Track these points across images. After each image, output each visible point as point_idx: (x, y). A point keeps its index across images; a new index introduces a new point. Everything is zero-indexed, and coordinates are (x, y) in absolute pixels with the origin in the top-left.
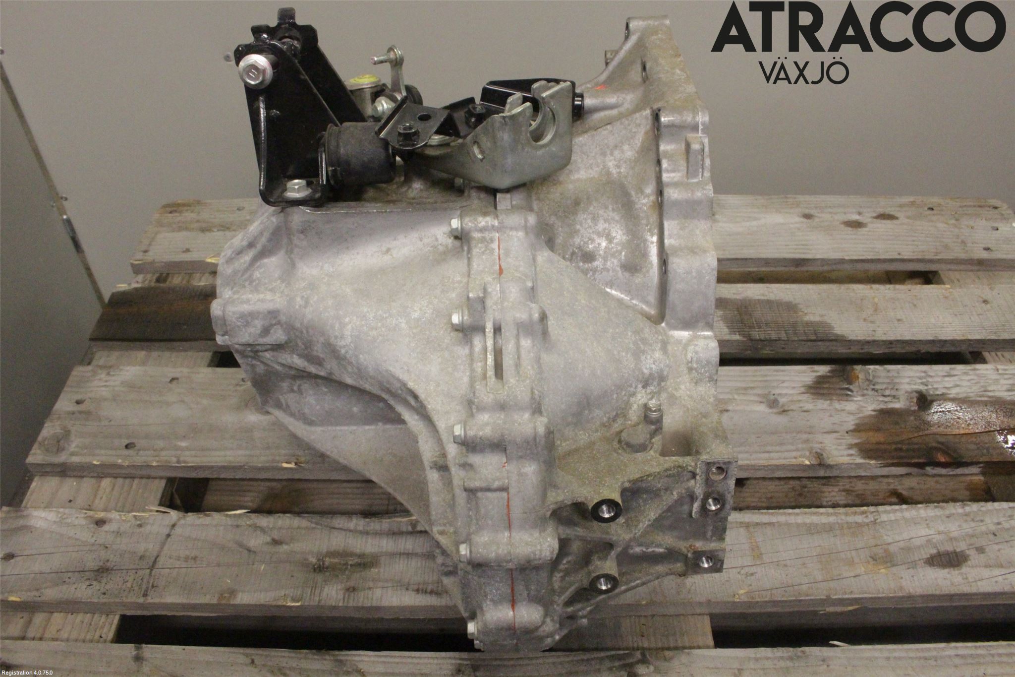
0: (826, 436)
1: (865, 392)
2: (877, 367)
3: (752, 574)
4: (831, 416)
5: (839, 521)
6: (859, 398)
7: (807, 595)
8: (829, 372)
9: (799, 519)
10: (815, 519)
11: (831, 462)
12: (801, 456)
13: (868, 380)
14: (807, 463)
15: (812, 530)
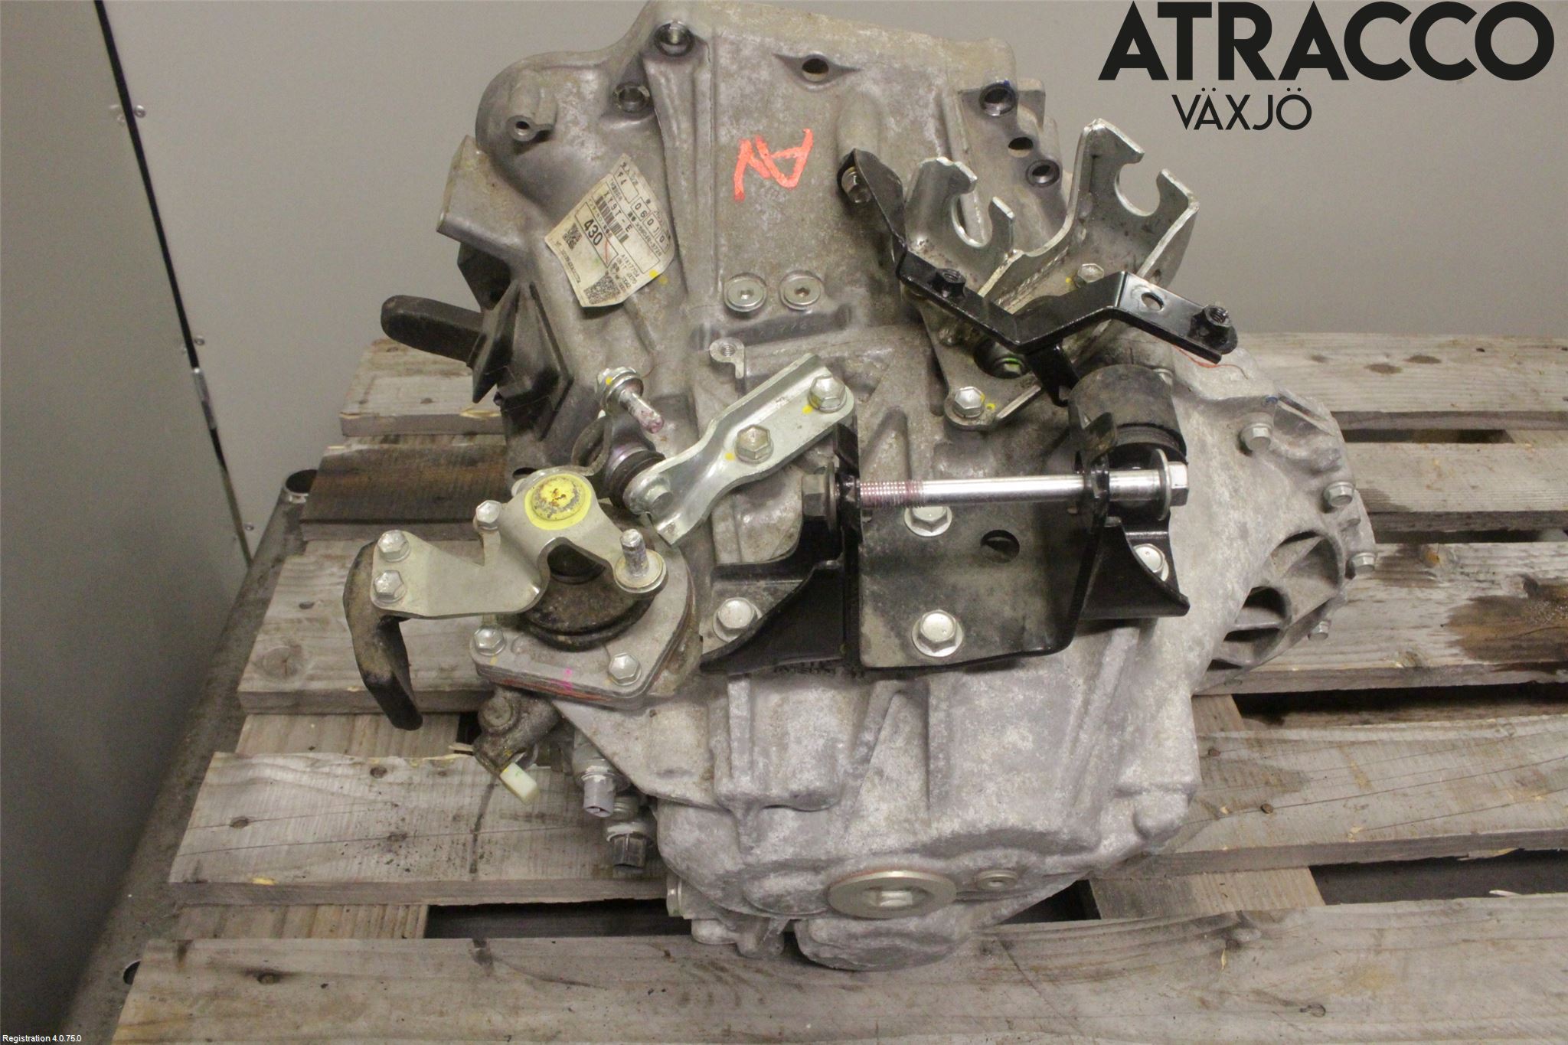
0: (1414, 632)
1: (1453, 576)
2: (1460, 545)
3: (1363, 807)
4: (1414, 607)
5: (1464, 738)
6: (1447, 584)
7: (1446, 832)
8: (1399, 551)
9: (1408, 736)
10: (1429, 735)
11: (1430, 663)
12: (1388, 657)
13: (1452, 561)
14: (1399, 665)
15: (1428, 748)
